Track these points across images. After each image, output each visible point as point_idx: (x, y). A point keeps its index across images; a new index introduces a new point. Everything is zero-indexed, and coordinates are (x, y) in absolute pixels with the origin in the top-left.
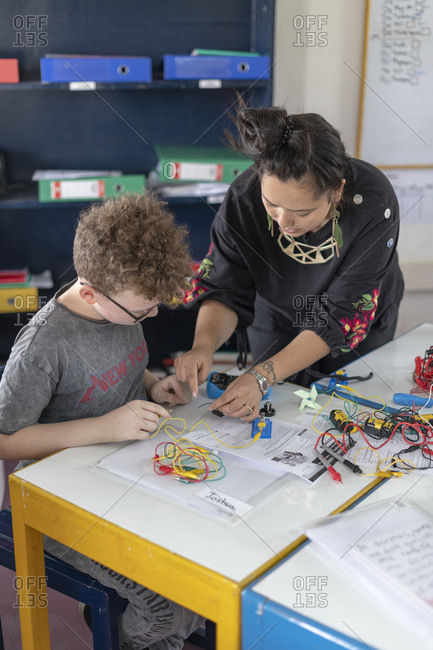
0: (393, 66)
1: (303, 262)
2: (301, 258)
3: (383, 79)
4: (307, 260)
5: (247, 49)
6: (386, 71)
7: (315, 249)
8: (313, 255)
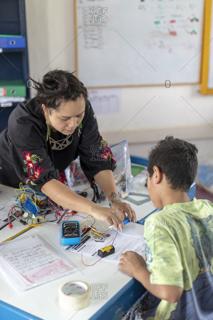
0: (90, 41)
1: (62, 149)
2: (60, 148)
3: (86, 47)
4: (63, 147)
5: (19, 34)
6: (87, 43)
7: (65, 140)
8: (65, 143)
